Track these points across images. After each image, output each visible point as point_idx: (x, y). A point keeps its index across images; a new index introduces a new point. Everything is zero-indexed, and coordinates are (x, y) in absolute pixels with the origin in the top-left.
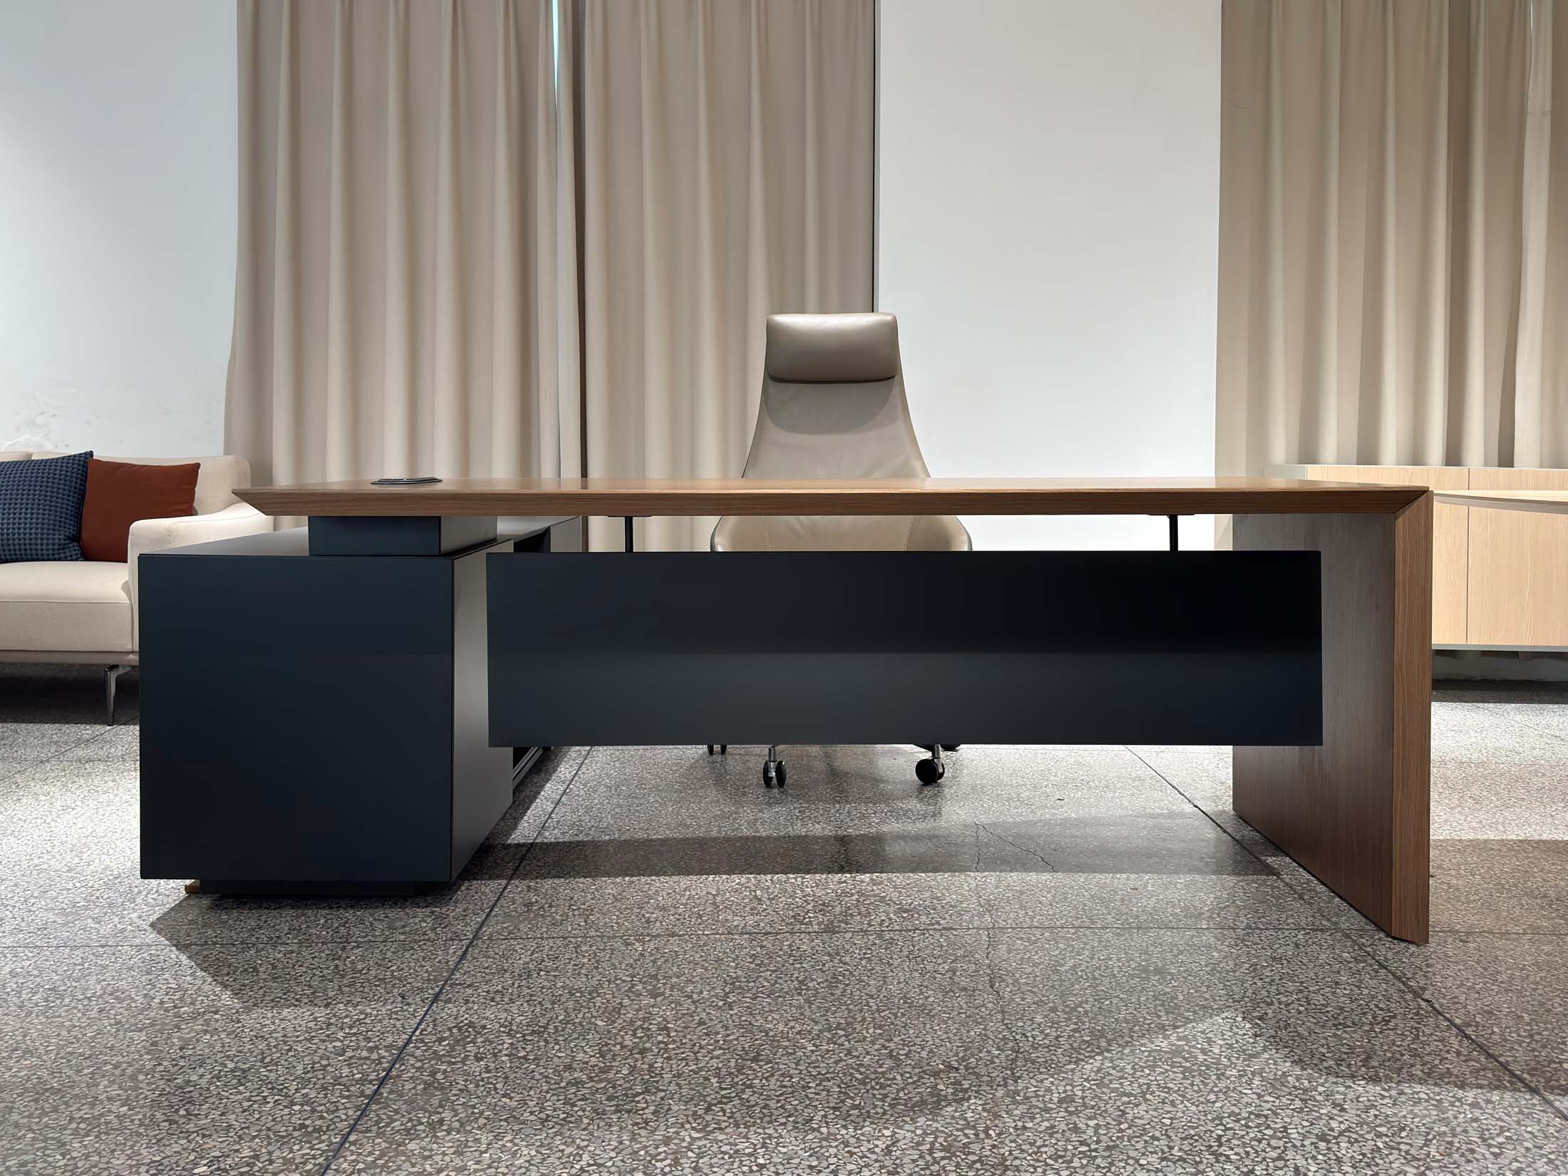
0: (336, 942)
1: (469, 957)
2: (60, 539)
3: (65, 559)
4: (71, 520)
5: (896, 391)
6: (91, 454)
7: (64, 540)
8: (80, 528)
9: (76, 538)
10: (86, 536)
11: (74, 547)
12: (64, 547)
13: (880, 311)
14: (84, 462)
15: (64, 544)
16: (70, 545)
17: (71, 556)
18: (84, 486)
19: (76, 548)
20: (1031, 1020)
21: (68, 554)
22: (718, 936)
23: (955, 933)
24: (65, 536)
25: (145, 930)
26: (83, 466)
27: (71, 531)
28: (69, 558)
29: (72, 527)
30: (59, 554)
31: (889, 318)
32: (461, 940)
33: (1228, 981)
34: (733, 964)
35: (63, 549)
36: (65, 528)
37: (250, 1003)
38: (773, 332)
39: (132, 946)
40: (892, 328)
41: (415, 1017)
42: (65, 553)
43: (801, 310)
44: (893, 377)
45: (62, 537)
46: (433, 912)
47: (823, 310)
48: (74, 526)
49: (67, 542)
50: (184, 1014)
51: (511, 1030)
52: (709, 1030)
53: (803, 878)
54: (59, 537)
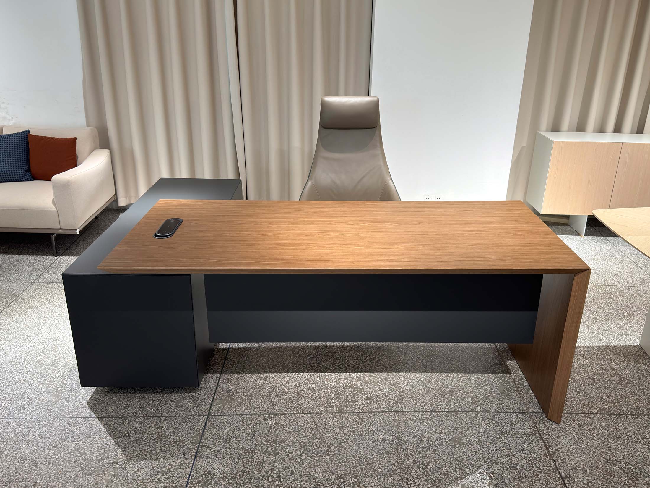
0: (157, 416)
1: (207, 428)
2: (22, 172)
3: (26, 180)
4: (25, 163)
5: (377, 132)
6: (28, 131)
7: (24, 172)
8: (29, 165)
9: (29, 170)
10: (32, 170)
11: (28, 175)
12: (24, 175)
13: (372, 95)
14: (26, 135)
15: (24, 174)
16: (27, 174)
17: (28, 179)
18: (28, 146)
19: (29, 175)
20: (410, 474)
21: (26, 178)
22: (299, 415)
23: (386, 414)
24: (24, 170)
25: (86, 407)
26: (26, 137)
27: (26, 168)
28: (27, 180)
29: (26, 166)
30: (23, 179)
31: (376, 99)
32: (204, 416)
33: (484, 448)
34: (304, 434)
35: (24, 176)
36: (23, 166)
37: (129, 458)
38: (323, 105)
39: (82, 418)
40: (376, 105)
41: (189, 467)
42: (25, 178)
43: (337, 94)
44: (376, 127)
45: (23, 171)
46: (193, 396)
47: (346, 94)
48: (27, 165)
49: (25, 173)
50: (105, 464)
51: (224, 476)
52: (295, 477)
53: (331, 376)
54: (21, 171)
